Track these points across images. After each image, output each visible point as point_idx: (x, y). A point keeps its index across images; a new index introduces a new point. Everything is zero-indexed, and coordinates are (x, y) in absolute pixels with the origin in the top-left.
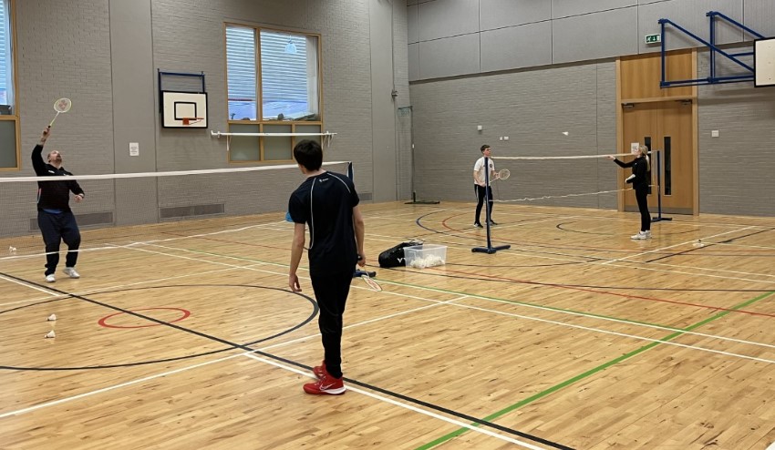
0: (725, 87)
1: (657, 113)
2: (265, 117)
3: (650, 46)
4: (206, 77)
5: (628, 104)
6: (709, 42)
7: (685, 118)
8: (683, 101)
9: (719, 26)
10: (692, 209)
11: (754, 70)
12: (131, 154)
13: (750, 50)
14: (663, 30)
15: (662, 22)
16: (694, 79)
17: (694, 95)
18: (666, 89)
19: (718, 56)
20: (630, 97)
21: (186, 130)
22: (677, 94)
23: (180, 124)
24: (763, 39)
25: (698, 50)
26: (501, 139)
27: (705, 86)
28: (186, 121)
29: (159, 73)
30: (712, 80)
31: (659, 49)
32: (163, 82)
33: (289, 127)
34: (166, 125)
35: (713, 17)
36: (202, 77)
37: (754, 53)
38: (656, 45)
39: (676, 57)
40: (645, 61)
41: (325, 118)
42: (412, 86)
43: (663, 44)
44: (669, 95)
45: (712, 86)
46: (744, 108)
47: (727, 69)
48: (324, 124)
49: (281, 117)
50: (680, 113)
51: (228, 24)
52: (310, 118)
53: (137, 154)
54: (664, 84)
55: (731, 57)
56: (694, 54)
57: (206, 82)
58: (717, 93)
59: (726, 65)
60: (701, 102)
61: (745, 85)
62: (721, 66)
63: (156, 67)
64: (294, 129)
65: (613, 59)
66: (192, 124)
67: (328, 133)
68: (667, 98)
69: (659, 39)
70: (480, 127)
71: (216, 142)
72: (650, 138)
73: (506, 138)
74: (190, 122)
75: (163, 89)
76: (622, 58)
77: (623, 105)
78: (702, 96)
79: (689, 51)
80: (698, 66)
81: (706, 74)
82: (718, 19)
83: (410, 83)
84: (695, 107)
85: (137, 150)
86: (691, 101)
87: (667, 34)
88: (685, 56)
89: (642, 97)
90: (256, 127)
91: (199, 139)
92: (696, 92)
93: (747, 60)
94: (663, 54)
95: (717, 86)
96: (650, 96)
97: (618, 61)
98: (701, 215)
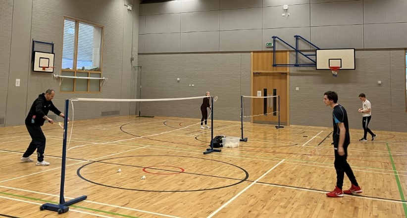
0: (302, 68)
1: (270, 78)
2: (77, 68)
3: (268, 47)
4: (54, 45)
5: (257, 73)
6: (295, 48)
7: (283, 81)
8: (283, 73)
9: (300, 42)
10: (286, 123)
11: (316, 63)
12: (16, 85)
13: (314, 53)
14: (274, 41)
15: (274, 37)
16: (288, 64)
17: (288, 71)
18: (275, 68)
19: (300, 55)
20: (258, 70)
21: (43, 73)
22: (280, 70)
23: (41, 69)
24: (319, 49)
25: (290, 51)
26: (190, 85)
27: (292, 68)
28: (44, 68)
29: (33, 42)
30: (296, 65)
31: (272, 49)
32: (35, 46)
33: (87, 74)
34: (35, 70)
35: (297, 37)
36: (53, 45)
37: (316, 55)
38: (271, 47)
39: (280, 53)
40: (265, 54)
41: (103, 69)
42: (140, 56)
43: (274, 47)
44: (276, 70)
45: (296, 68)
46: (311, 78)
47: (303, 61)
48: (102, 73)
49: (83, 68)
50: (281, 78)
51: (66, 18)
52: (96, 70)
53: (19, 85)
54: (274, 65)
55: (305, 56)
56: (288, 53)
57: (54, 48)
58: (298, 71)
59: (303, 59)
60: (291, 74)
61: (311, 69)
62: (300, 59)
63: (32, 38)
64: (89, 75)
65: (250, 52)
66: (47, 70)
67: (104, 78)
68: (275, 71)
69: (272, 45)
70: (178, 79)
71: (55, 80)
72: (266, 89)
73: (193, 85)
74: (46, 69)
75: (35, 50)
76: (254, 52)
77: (254, 73)
78: (291, 72)
79: (286, 51)
80: (290, 58)
81: (294, 62)
82: (299, 39)
83: (139, 54)
84: (288, 77)
85: (19, 83)
86: (286, 73)
87: (276, 43)
88: (284, 53)
89: (263, 70)
90: (73, 73)
91: (48, 78)
92: (289, 70)
93: (313, 58)
94: (274, 52)
95: (298, 68)
96: (267, 70)
97: (252, 53)
98: (291, 126)
